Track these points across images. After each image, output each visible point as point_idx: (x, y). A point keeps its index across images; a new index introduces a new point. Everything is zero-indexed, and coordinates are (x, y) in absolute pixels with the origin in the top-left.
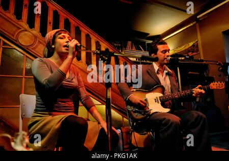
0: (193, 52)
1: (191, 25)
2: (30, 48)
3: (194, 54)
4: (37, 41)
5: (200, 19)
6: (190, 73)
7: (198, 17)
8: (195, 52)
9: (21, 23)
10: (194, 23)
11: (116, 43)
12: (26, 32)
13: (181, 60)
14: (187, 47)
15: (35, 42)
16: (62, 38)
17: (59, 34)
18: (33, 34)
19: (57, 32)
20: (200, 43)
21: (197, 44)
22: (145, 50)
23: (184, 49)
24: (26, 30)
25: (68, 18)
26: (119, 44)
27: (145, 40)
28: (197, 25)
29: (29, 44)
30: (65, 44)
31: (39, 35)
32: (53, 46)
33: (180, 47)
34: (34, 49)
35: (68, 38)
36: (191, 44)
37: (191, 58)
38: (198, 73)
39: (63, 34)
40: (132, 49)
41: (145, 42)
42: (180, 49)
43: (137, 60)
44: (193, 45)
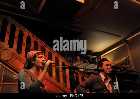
0: (126, 65)
1: (123, 45)
2: (9, 62)
3: (127, 66)
4: (14, 57)
5: (129, 41)
6: (125, 80)
7: (127, 40)
8: (127, 65)
9: (3, 44)
10: (125, 44)
11: (69, 58)
12: (7, 51)
13: (119, 71)
14: (121, 61)
15: (13, 57)
16: (40, 58)
17: (39, 55)
18: (12, 52)
19: (37, 53)
20: (130, 58)
21: (129, 59)
22: (90, 63)
23: (119, 62)
24: (7, 49)
25: (37, 41)
26: (71, 58)
27: (89, 56)
28: (127, 45)
29: (8, 59)
30: (42, 62)
31: (16, 52)
32: (33, 62)
33: (116, 60)
34: (12, 62)
35: (44, 57)
36: (124, 59)
37: (125, 69)
38: (132, 81)
39: (41, 55)
40: (80, 62)
41: (90, 57)
42: (116, 62)
43: (84, 70)
44: (126, 60)
